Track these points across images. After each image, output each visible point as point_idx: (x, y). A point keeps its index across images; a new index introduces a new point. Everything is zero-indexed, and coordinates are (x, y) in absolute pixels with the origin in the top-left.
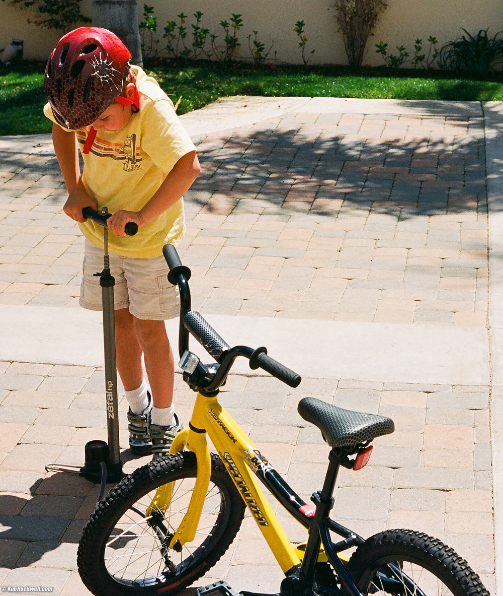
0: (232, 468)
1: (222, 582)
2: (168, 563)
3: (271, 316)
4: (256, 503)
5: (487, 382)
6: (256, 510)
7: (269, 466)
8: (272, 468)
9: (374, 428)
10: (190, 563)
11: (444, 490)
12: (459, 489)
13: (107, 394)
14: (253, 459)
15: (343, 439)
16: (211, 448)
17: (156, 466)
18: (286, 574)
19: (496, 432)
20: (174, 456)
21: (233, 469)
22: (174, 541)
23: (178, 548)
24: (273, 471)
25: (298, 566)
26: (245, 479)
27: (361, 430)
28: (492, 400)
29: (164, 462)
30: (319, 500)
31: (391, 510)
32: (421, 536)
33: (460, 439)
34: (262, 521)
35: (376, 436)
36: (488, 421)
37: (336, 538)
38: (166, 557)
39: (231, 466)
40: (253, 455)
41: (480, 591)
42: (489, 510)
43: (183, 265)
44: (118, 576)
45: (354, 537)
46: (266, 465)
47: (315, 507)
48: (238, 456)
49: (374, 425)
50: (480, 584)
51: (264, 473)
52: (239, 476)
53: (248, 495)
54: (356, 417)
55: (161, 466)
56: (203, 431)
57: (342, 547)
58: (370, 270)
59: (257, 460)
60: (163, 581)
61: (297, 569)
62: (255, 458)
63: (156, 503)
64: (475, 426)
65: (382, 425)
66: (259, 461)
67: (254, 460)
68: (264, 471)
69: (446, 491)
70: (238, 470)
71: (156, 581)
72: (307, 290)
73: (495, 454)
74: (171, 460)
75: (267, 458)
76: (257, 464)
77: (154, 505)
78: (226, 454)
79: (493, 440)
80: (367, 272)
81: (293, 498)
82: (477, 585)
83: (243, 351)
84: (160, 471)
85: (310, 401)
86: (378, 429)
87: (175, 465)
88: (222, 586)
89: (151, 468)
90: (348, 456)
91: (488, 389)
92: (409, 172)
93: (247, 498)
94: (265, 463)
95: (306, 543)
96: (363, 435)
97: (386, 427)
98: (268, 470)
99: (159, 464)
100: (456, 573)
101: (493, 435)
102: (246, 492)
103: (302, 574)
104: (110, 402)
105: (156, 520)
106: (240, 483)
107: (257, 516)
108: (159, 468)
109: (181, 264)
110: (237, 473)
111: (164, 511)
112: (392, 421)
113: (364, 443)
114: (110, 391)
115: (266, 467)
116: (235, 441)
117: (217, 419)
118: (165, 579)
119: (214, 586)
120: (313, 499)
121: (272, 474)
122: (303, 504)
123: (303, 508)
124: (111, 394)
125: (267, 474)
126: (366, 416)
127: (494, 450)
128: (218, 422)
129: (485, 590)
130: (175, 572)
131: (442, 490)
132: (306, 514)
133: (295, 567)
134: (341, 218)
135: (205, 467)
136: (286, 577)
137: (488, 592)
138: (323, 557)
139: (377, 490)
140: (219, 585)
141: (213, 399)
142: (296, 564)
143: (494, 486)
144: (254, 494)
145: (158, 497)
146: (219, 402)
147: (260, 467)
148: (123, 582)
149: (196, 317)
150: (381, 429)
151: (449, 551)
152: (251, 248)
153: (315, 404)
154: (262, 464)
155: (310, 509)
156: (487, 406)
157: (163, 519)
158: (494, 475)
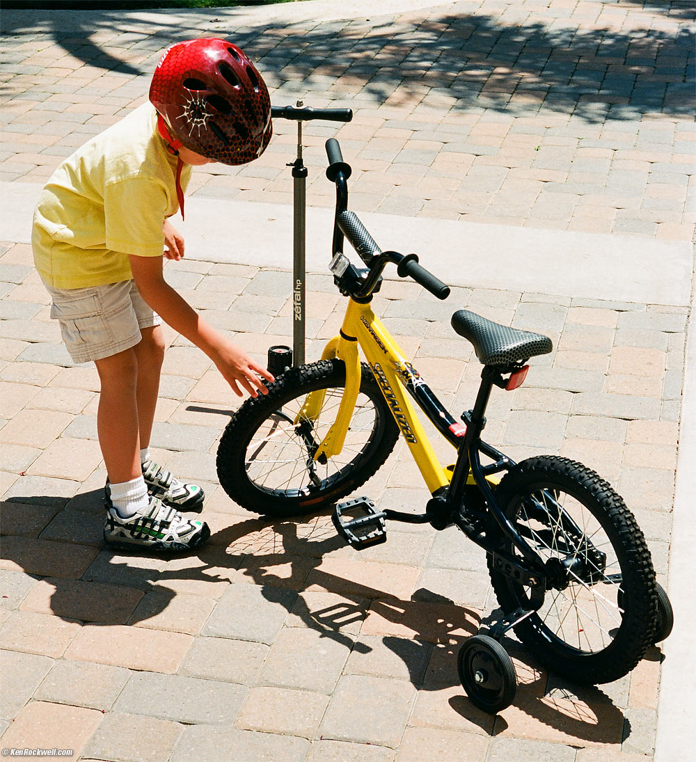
0: (382, 380)
1: (364, 499)
2: (312, 476)
3: (454, 219)
4: (405, 418)
5: (687, 303)
6: (404, 425)
7: (421, 381)
8: (424, 383)
9: (529, 347)
10: (337, 478)
11: (626, 420)
12: (643, 419)
13: (294, 294)
14: (404, 372)
15: (495, 356)
16: (362, 358)
17: (307, 371)
18: (433, 494)
19: (690, 358)
20: (328, 363)
21: (384, 382)
22: (319, 453)
23: (323, 459)
24: (425, 386)
25: (446, 487)
26: (395, 392)
27: (514, 348)
28: (691, 323)
29: (316, 367)
30: (469, 419)
31: (566, 438)
32: (576, 466)
33: (650, 364)
34: (411, 439)
35: (531, 356)
36: (683, 346)
37: (485, 460)
38: (311, 468)
39: (381, 378)
40: (404, 367)
41: (633, 532)
42: (673, 444)
43: (345, 161)
44: (259, 482)
45: (506, 460)
46: (417, 379)
47: (465, 426)
48: (388, 367)
49: (530, 343)
50: (634, 524)
51: (415, 387)
52: (389, 389)
53: (398, 410)
54: (511, 334)
55: (313, 371)
56: (354, 339)
57: (492, 470)
58: (569, 172)
59: (408, 373)
60: (307, 494)
61: (444, 490)
62: (406, 371)
63: (305, 411)
64: (668, 351)
65: (538, 344)
66: (411, 374)
67: (405, 374)
68: (414, 385)
69: (628, 420)
70: (388, 383)
71: (299, 494)
72: (496, 192)
73: (686, 383)
74: (324, 366)
75: (419, 372)
76: (407, 377)
77: (303, 414)
78: (377, 365)
79: (686, 366)
80: (566, 174)
81: (442, 415)
82: (630, 525)
83: (392, 256)
84: (311, 375)
85: (464, 314)
86: (533, 348)
87: (327, 371)
88: (364, 503)
89: (302, 372)
90: (502, 375)
91: (687, 310)
92: (624, 64)
93: (396, 412)
94: (417, 377)
95: (455, 463)
96: (516, 353)
97: (543, 347)
98: (419, 385)
99: (310, 369)
100: (609, 510)
101: (686, 361)
102: (396, 407)
103: (448, 496)
104: (298, 302)
105: (304, 429)
106: (389, 396)
107: (406, 432)
108: (310, 373)
109: (342, 160)
110: (387, 385)
111: (313, 421)
112: (550, 340)
113: (519, 361)
114: (298, 290)
115: (417, 381)
116: (386, 352)
117: (368, 326)
118: (309, 493)
119: (356, 502)
120: (464, 418)
121: (423, 389)
122: (454, 422)
123: (453, 427)
124: (298, 294)
125: (418, 388)
126: (522, 333)
127: (685, 378)
128: (370, 331)
129: (639, 530)
130: (320, 487)
131: (624, 419)
132: (456, 434)
133: (442, 488)
134: (543, 114)
135: (354, 377)
136: (432, 498)
137: (642, 533)
138: (471, 480)
139: (554, 415)
140: (361, 501)
141: (366, 306)
142: (443, 485)
143: (682, 418)
144: (403, 408)
145: (307, 405)
146: (372, 309)
147: (410, 381)
148: (263, 489)
149: (351, 218)
150: (536, 348)
151: (604, 485)
152: (439, 143)
153: (469, 317)
154: (413, 378)
155: (460, 429)
156: (683, 328)
157: (312, 430)
158: (684, 405)
